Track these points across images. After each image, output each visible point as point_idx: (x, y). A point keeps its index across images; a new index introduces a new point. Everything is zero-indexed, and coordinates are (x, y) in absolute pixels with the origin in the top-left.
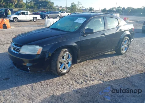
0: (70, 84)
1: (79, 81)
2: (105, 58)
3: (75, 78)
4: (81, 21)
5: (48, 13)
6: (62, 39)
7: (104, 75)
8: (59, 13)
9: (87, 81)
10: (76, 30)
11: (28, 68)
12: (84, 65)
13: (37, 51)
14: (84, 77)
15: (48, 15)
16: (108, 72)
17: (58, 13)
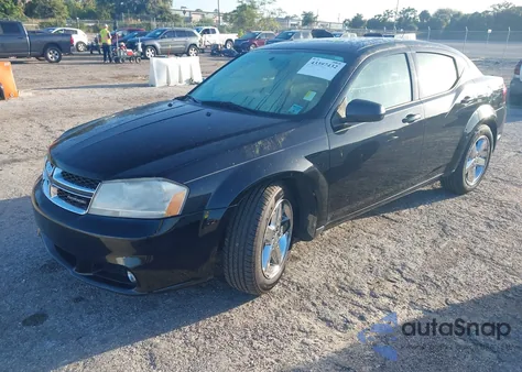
0: (299, 330)
1: (332, 316)
2: (406, 211)
3: (314, 304)
4: (326, 70)
5: (155, 37)
6: (261, 148)
7: (423, 282)
8: (195, 35)
9: (366, 315)
10: (311, 107)
11: (130, 275)
12: (335, 241)
13: (167, 205)
14: (349, 294)
15: (157, 43)
16: (436, 269)
17: (191, 34)
